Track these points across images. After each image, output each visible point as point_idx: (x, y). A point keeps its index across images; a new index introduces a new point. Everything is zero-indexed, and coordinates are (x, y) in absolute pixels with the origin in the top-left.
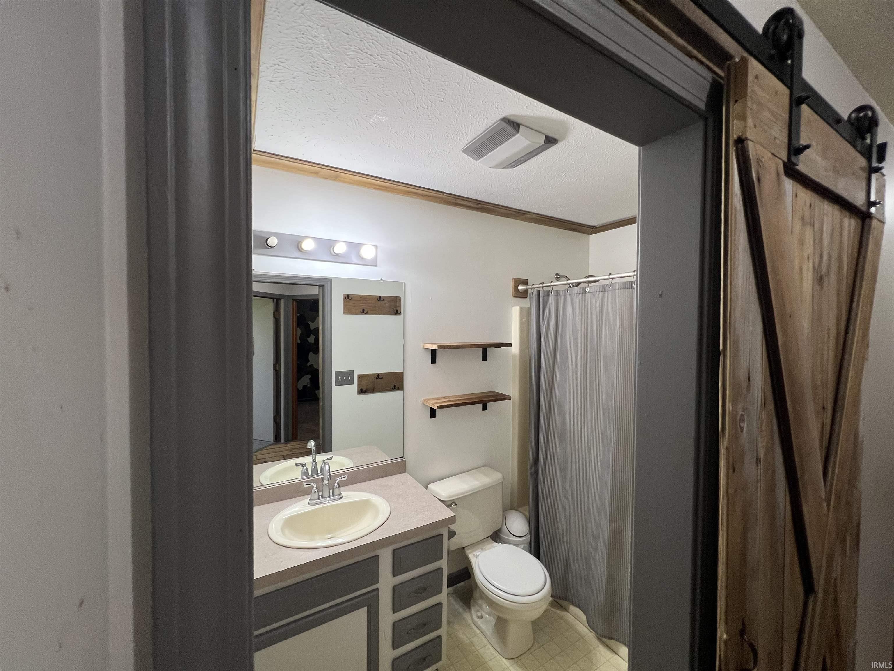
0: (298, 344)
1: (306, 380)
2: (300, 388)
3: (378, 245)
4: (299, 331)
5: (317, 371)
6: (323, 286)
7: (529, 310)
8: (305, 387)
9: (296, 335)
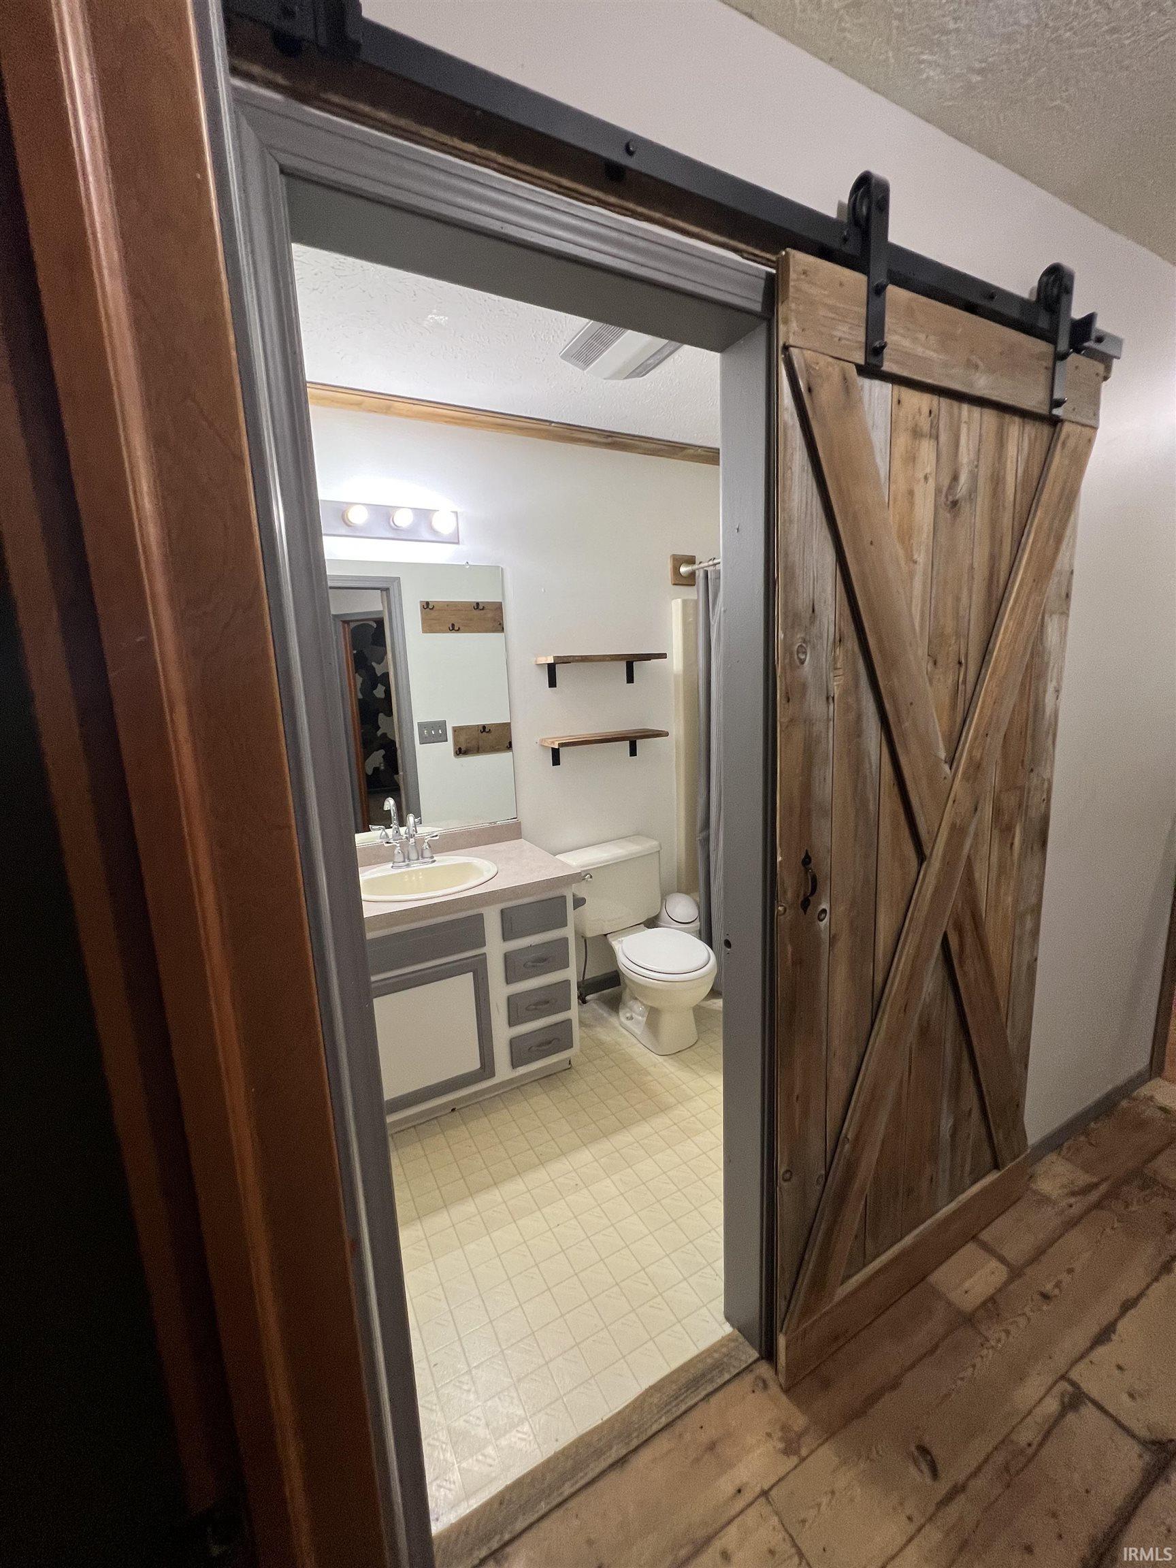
0: (359, 700)
1: (377, 759)
2: (370, 772)
3: (459, 510)
4: (359, 680)
5: (394, 742)
6: (387, 590)
7: (696, 602)
8: (376, 770)
9: (355, 686)
